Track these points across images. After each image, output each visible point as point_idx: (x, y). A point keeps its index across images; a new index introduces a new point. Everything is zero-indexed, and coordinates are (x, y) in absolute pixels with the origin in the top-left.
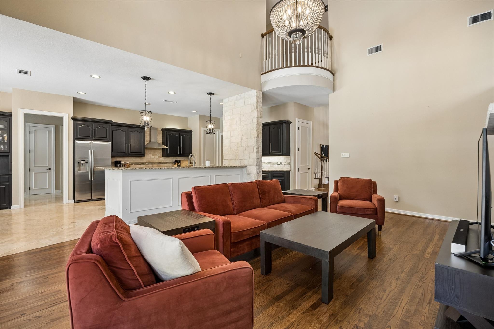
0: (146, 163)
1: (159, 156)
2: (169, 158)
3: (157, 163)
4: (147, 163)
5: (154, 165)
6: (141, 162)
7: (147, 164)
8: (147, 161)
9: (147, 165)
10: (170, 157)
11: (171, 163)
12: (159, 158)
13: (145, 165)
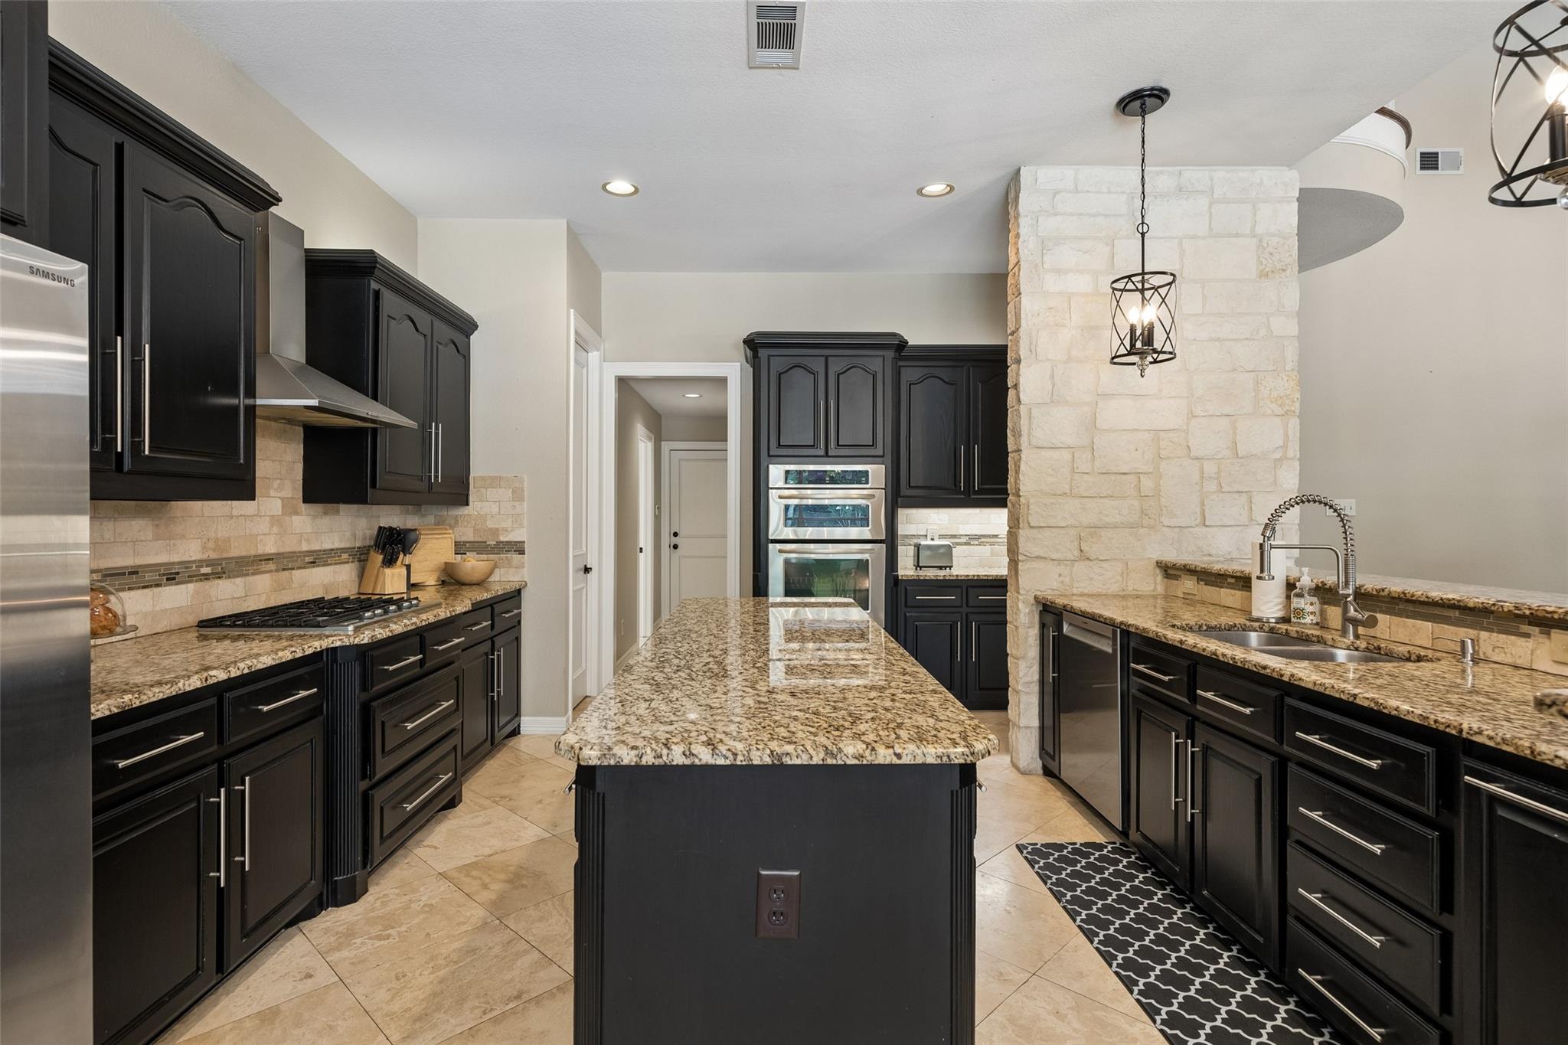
0: (201, 563)
1: (287, 493)
2: (337, 512)
3: (268, 559)
4: (209, 563)
5: (257, 577)
6: (163, 558)
7: (206, 577)
8: (204, 548)
9: (206, 585)
10: (342, 506)
11: (345, 556)
12: (284, 514)
13: (191, 586)
